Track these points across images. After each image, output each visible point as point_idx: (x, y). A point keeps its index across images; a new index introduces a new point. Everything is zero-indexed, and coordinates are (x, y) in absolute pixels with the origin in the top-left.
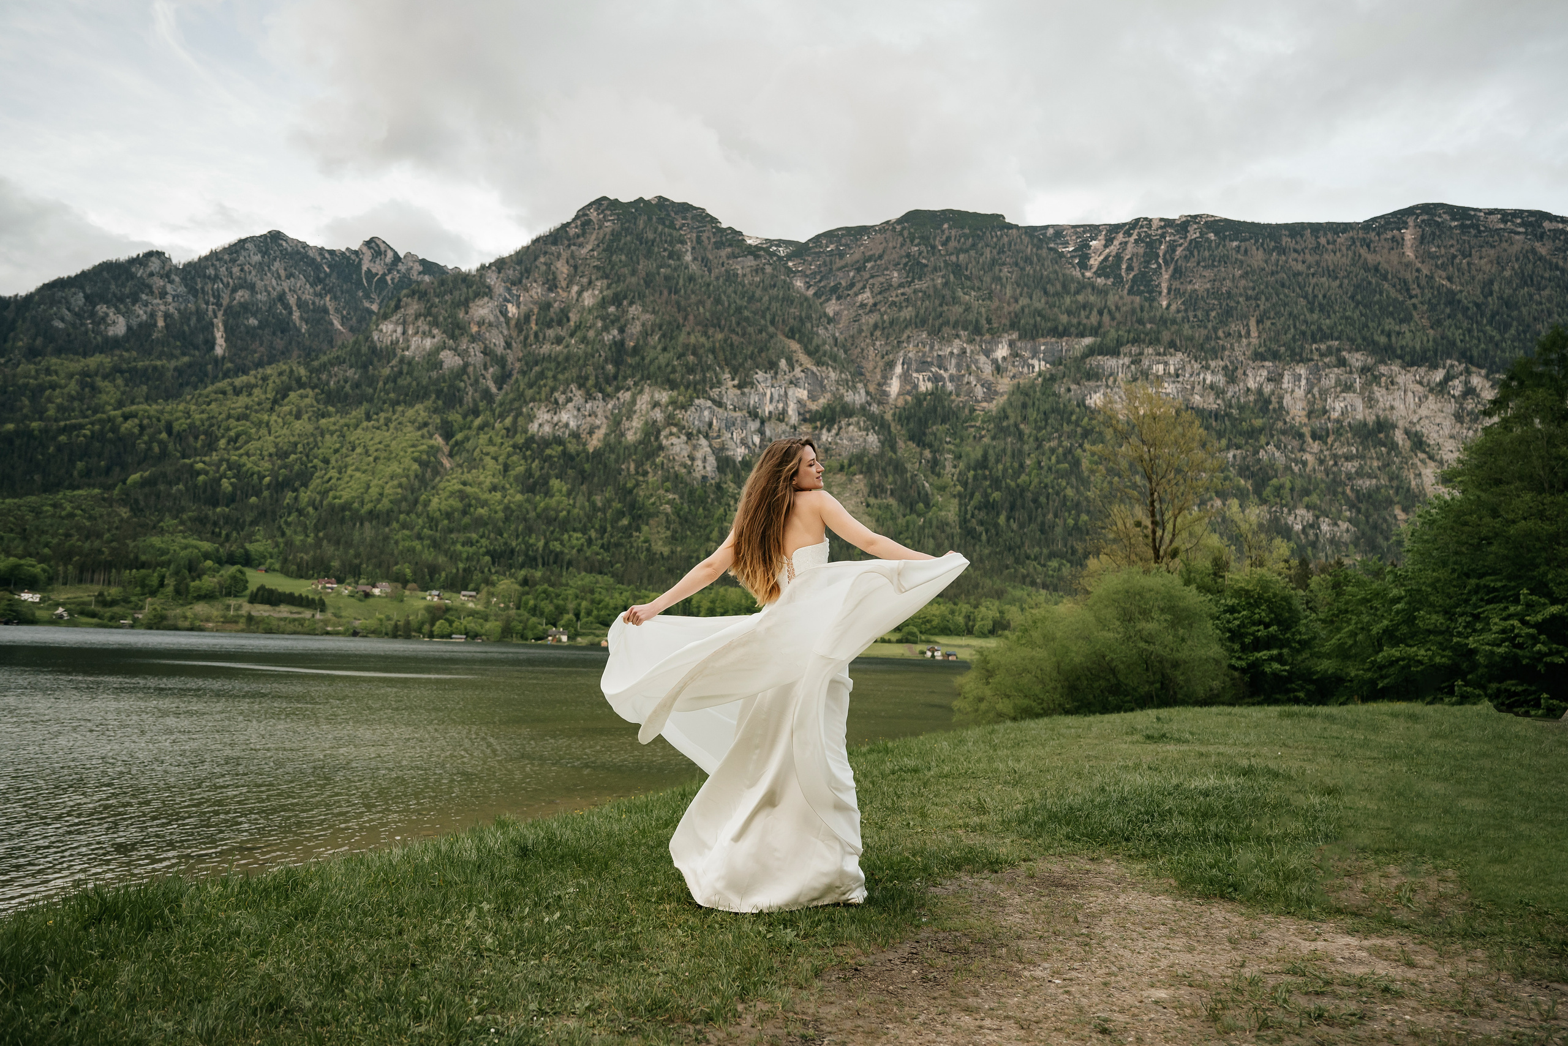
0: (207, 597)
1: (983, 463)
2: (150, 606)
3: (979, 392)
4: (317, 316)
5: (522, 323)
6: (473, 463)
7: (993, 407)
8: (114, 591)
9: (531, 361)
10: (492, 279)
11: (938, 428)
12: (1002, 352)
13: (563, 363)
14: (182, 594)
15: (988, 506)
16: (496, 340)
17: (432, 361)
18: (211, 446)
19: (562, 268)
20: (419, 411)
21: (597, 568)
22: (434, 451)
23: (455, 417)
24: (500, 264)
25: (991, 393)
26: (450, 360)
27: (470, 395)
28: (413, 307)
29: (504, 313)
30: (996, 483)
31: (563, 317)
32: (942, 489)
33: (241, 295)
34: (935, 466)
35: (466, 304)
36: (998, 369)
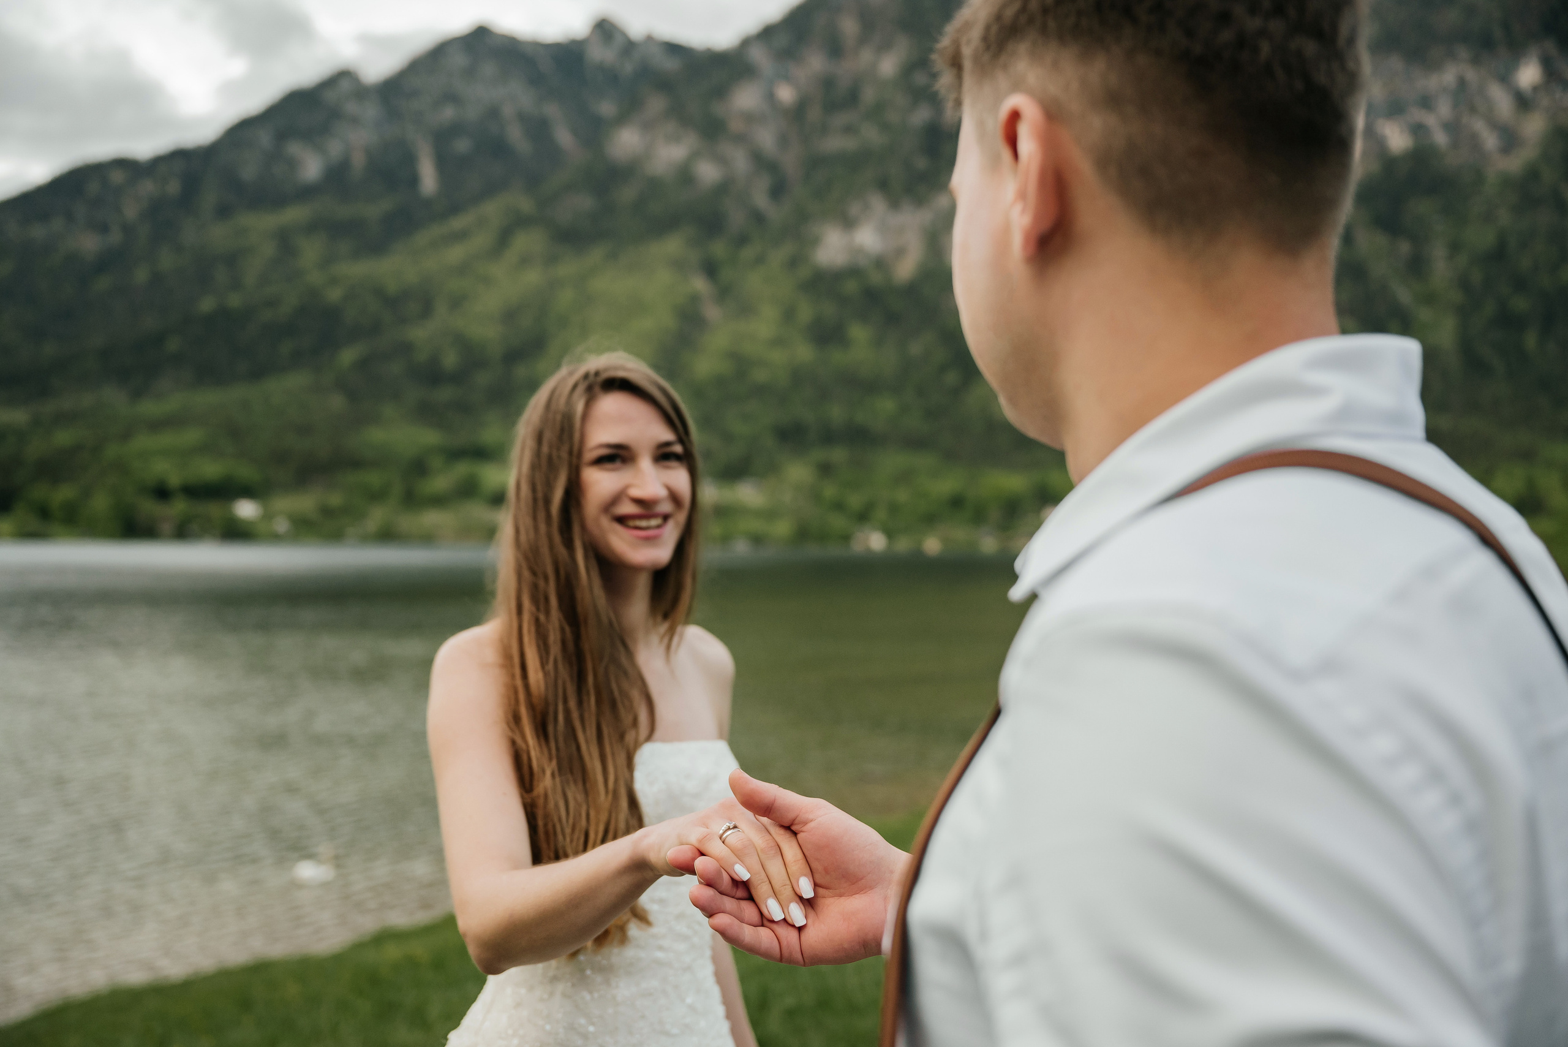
0: (438, 501)
1: (1498, 255)
2: (377, 516)
3: (1490, 141)
4: (538, 129)
5: (798, 113)
6: (746, 310)
7: (1514, 164)
8: (335, 499)
9: (815, 163)
10: (758, 55)
11: (1422, 207)
12: (1529, 74)
13: (854, 162)
14: (412, 500)
15: (1509, 321)
16: (766, 138)
17: (685, 175)
18: (427, 309)
19: (849, 26)
20: (673, 245)
21: (916, 443)
22: (695, 299)
23: (719, 248)
24: (768, 33)
25: (1510, 140)
26: (708, 172)
27: (736, 218)
28: (656, 104)
29: (770, 97)
30: (1520, 284)
31: (852, 98)
32: (1429, 299)
33: (448, 113)
34: (1417, 266)
35: (721, 92)
36: (1523, 102)
